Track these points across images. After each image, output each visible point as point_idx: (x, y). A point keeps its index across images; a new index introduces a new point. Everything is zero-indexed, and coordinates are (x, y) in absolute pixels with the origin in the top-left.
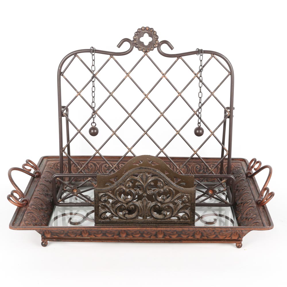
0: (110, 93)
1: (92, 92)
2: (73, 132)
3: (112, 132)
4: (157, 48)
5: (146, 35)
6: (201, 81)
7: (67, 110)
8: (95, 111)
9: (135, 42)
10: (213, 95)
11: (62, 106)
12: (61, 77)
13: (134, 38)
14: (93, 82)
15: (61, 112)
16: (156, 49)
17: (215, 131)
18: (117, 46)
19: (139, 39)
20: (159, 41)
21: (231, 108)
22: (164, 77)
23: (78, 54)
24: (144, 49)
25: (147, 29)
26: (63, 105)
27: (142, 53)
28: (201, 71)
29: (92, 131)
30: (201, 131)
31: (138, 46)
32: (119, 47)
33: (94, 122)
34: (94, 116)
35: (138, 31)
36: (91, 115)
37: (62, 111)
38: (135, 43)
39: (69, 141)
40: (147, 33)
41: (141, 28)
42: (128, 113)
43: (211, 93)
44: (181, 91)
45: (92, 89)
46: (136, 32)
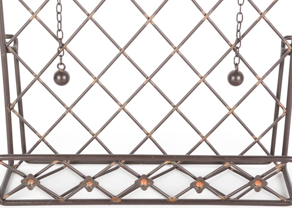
1: (56, 13)
3: (93, 78)
7: (16, 42)
8: (63, 45)
10: (263, 18)
11: (7, 35)
15: (5, 45)
17: (264, 77)
29: (59, 78)
30: (239, 78)
33: (61, 64)
34: (61, 54)
36: (56, 52)
37: (7, 45)
39: (20, 93)
42: (118, 48)
43: (261, 14)
44: (209, 12)
45: (57, 8)
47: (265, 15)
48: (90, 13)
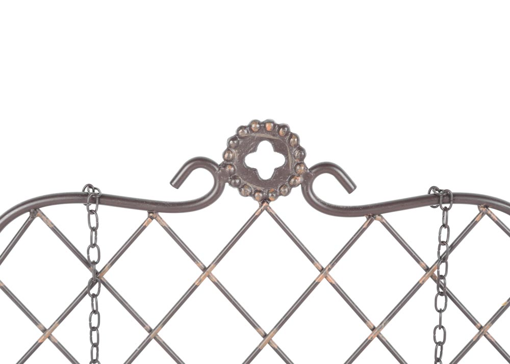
0: (150, 331)
1: (89, 330)
4: (303, 188)
5: (265, 147)
9: (228, 169)
10: (485, 336)
13: (226, 155)
14: (94, 296)
16: (297, 191)
18: (171, 183)
19: (242, 159)
20: (309, 166)
22: (326, 277)
23: (43, 209)
24: (260, 191)
25: (269, 127)
27: (252, 204)
28: (443, 259)
31: (238, 181)
32: (177, 186)
35: (238, 134)
38: (230, 174)
40: (270, 140)
41: (250, 126)
43: (480, 328)
44: (381, 324)
45: (90, 320)
46: (233, 139)
47: (488, 331)
48: (153, 328)
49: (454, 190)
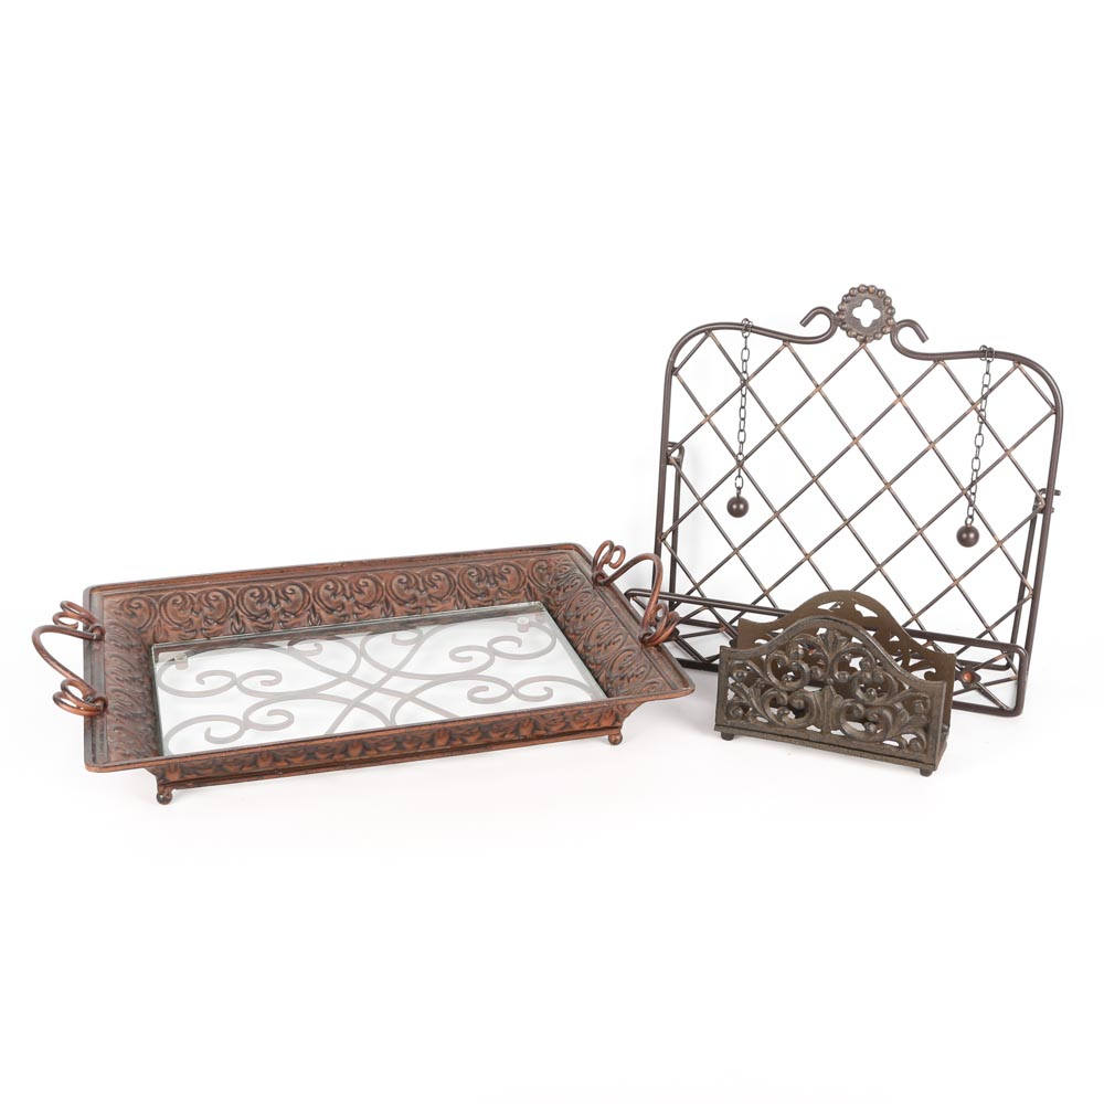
0: (776, 425)
2: (687, 500)
3: (773, 511)
4: (891, 336)
5: (868, 304)
6: (983, 421)
8: (739, 462)
9: (840, 317)
10: (1009, 456)
11: (669, 442)
12: (674, 378)
13: (841, 307)
14: (742, 395)
15: (667, 453)
16: (887, 338)
17: (1005, 539)
18: (801, 322)
19: (851, 310)
20: (897, 321)
21: (1050, 491)
22: (901, 402)
23: (714, 332)
24: (861, 335)
25: (871, 289)
26: (671, 439)
27: (854, 344)
28: (984, 397)
29: (735, 505)
30: (972, 536)
31: (846, 326)
32: (804, 325)
35: (850, 293)
36: (731, 468)
38: (842, 320)
39: (677, 520)
40: (871, 299)
41: (859, 288)
42: (810, 475)
43: (1006, 450)
44: (936, 440)
45: (740, 412)
46: (846, 296)
48: (778, 424)
49: (996, 348)
